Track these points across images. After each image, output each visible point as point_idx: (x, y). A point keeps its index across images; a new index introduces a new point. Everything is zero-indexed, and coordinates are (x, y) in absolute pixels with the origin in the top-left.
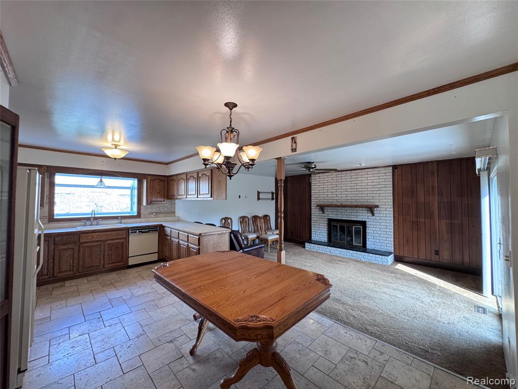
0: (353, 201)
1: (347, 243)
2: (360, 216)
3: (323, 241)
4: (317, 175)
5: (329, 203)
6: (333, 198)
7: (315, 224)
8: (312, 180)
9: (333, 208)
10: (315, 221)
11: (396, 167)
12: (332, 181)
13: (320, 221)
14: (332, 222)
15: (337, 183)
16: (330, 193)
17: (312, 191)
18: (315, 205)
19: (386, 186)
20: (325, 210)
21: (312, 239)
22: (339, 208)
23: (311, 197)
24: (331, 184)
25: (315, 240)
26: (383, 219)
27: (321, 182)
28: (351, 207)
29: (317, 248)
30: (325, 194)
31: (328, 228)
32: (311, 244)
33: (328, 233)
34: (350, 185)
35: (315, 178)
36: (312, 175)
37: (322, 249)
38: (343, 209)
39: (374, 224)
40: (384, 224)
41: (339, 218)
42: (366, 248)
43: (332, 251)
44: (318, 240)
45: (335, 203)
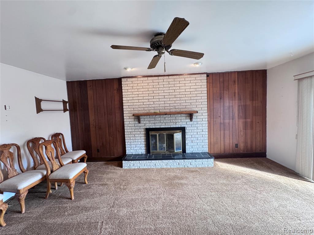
0: (172, 108)
1: (167, 151)
2: (179, 122)
3: (141, 153)
4: (129, 79)
5: (145, 112)
6: (150, 106)
7: (130, 136)
8: (123, 86)
9: (151, 117)
10: (129, 133)
11: (208, 75)
12: (148, 87)
13: (136, 132)
14: (150, 132)
15: (154, 89)
16: (146, 101)
17: (124, 99)
18: (128, 115)
19: (202, 93)
20: (141, 120)
21: (127, 154)
22: (157, 116)
23: (123, 106)
24: (147, 90)
25: (131, 153)
26: (200, 123)
27: (135, 88)
28: (170, 114)
29: (139, 165)
30: (140, 101)
31: (146, 139)
32: (130, 161)
33: (147, 144)
34: (168, 91)
35: (127, 83)
36: (123, 80)
37: (145, 165)
38: (161, 116)
39: (192, 129)
40: (201, 128)
41: (158, 127)
42: (185, 152)
43: (156, 164)
44: (134, 153)
45: (153, 111)
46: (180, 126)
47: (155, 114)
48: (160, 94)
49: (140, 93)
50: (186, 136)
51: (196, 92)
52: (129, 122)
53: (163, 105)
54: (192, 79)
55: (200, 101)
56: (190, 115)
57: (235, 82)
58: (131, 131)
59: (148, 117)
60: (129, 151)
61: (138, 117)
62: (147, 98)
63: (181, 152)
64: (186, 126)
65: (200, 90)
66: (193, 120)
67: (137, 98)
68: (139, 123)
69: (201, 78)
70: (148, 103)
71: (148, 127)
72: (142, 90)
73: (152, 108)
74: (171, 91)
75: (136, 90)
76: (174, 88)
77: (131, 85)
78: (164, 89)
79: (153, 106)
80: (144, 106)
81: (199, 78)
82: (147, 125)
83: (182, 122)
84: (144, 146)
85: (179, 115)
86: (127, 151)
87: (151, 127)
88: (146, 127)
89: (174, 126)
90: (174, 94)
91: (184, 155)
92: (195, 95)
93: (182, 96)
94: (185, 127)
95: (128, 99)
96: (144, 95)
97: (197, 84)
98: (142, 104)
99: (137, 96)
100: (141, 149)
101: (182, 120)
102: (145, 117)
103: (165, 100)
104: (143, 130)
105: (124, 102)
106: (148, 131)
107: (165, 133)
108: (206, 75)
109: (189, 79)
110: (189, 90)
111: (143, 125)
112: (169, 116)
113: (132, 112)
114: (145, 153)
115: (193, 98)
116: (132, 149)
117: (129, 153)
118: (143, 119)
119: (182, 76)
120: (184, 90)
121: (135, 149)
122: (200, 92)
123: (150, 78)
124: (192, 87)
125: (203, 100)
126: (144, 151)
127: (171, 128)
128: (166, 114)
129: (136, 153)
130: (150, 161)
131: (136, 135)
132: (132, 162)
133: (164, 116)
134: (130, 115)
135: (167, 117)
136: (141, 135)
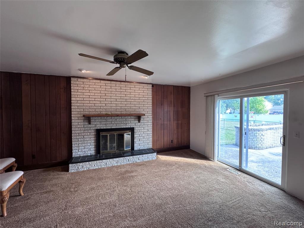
1: (117, 150)
2: (129, 123)
3: (90, 155)
4: (79, 80)
5: (97, 113)
6: (102, 108)
7: (78, 137)
8: (72, 85)
9: (102, 118)
10: (77, 134)
11: (153, 85)
12: (101, 89)
13: (85, 134)
14: (101, 133)
15: (106, 92)
16: (98, 102)
17: (72, 99)
18: (77, 115)
19: (148, 99)
20: (92, 121)
21: (73, 156)
22: (108, 118)
23: (71, 106)
24: (99, 92)
25: (78, 156)
26: (146, 124)
27: (86, 89)
28: (121, 116)
29: (88, 166)
30: (91, 102)
31: (97, 140)
32: (79, 164)
33: (97, 145)
34: (120, 95)
35: (77, 83)
36: (72, 79)
37: (95, 165)
38: (113, 118)
39: (139, 129)
40: (147, 128)
41: (109, 128)
42: (134, 150)
43: (107, 163)
44: (82, 155)
45: (104, 113)
46: (129, 127)
47: (107, 115)
48: (112, 97)
49: (92, 94)
50: (135, 136)
51: (144, 99)
52: (77, 123)
53: (115, 108)
54: (141, 87)
55: (146, 105)
56: (139, 118)
57: (171, 93)
58: (79, 132)
59: (100, 118)
60: (76, 153)
61: (88, 118)
62: (99, 100)
63: (129, 150)
64: (134, 126)
65: (147, 96)
66: (141, 121)
67: (88, 99)
68: (90, 123)
69: (148, 87)
70: (100, 105)
71: (98, 128)
72: (94, 92)
73: (104, 110)
74: (123, 95)
75: (88, 91)
76: (126, 93)
77: (82, 86)
78: (116, 93)
79: (105, 107)
80: (95, 107)
81: (146, 87)
82: (98, 126)
83: (131, 123)
84: (94, 146)
85: (129, 117)
86: (74, 154)
87: (102, 128)
88: (97, 128)
89: (125, 127)
90: (125, 98)
91: (133, 152)
92: (143, 101)
93: (132, 101)
94: (134, 128)
95: (78, 99)
96: (96, 97)
97: (145, 92)
98: (93, 105)
99: (88, 97)
100: (91, 150)
101: (132, 122)
102: (97, 118)
103: (117, 103)
104: (93, 131)
105: (72, 102)
106: (98, 132)
107: (116, 133)
108: (151, 85)
109: (138, 87)
110: (138, 96)
111: (94, 126)
112: (120, 117)
113: (82, 113)
114: (94, 154)
115: (141, 103)
116: (80, 150)
117: (76, 156)
118: (94, 120)
119: (132, 84)
120: (134, 96)
121: (84, 150)
122: (147, 99)
123: (102, 82)
124: (140, 94)
125: (149, 106)
126: (94, 152)
127: (121, 128)
128: (117, 116)
129: (85, 155)
130: (101, 161)
131: (85, 136)
132: (81, 164)
133: (116, 118)
134: (79, 115)
135: (119, 119)
136: (91, 136)
